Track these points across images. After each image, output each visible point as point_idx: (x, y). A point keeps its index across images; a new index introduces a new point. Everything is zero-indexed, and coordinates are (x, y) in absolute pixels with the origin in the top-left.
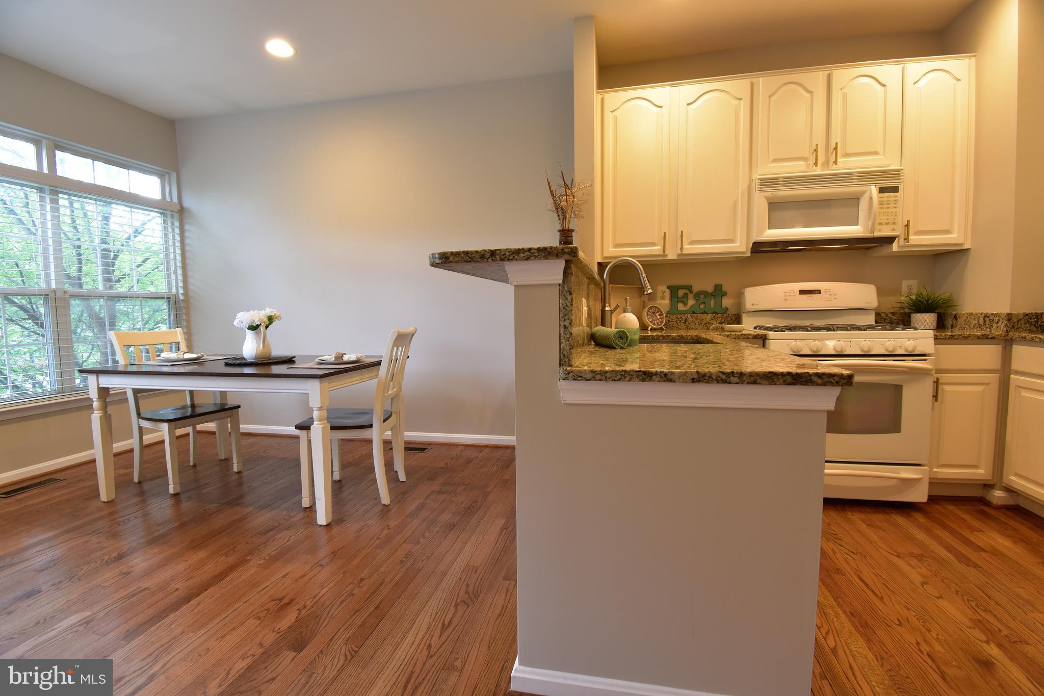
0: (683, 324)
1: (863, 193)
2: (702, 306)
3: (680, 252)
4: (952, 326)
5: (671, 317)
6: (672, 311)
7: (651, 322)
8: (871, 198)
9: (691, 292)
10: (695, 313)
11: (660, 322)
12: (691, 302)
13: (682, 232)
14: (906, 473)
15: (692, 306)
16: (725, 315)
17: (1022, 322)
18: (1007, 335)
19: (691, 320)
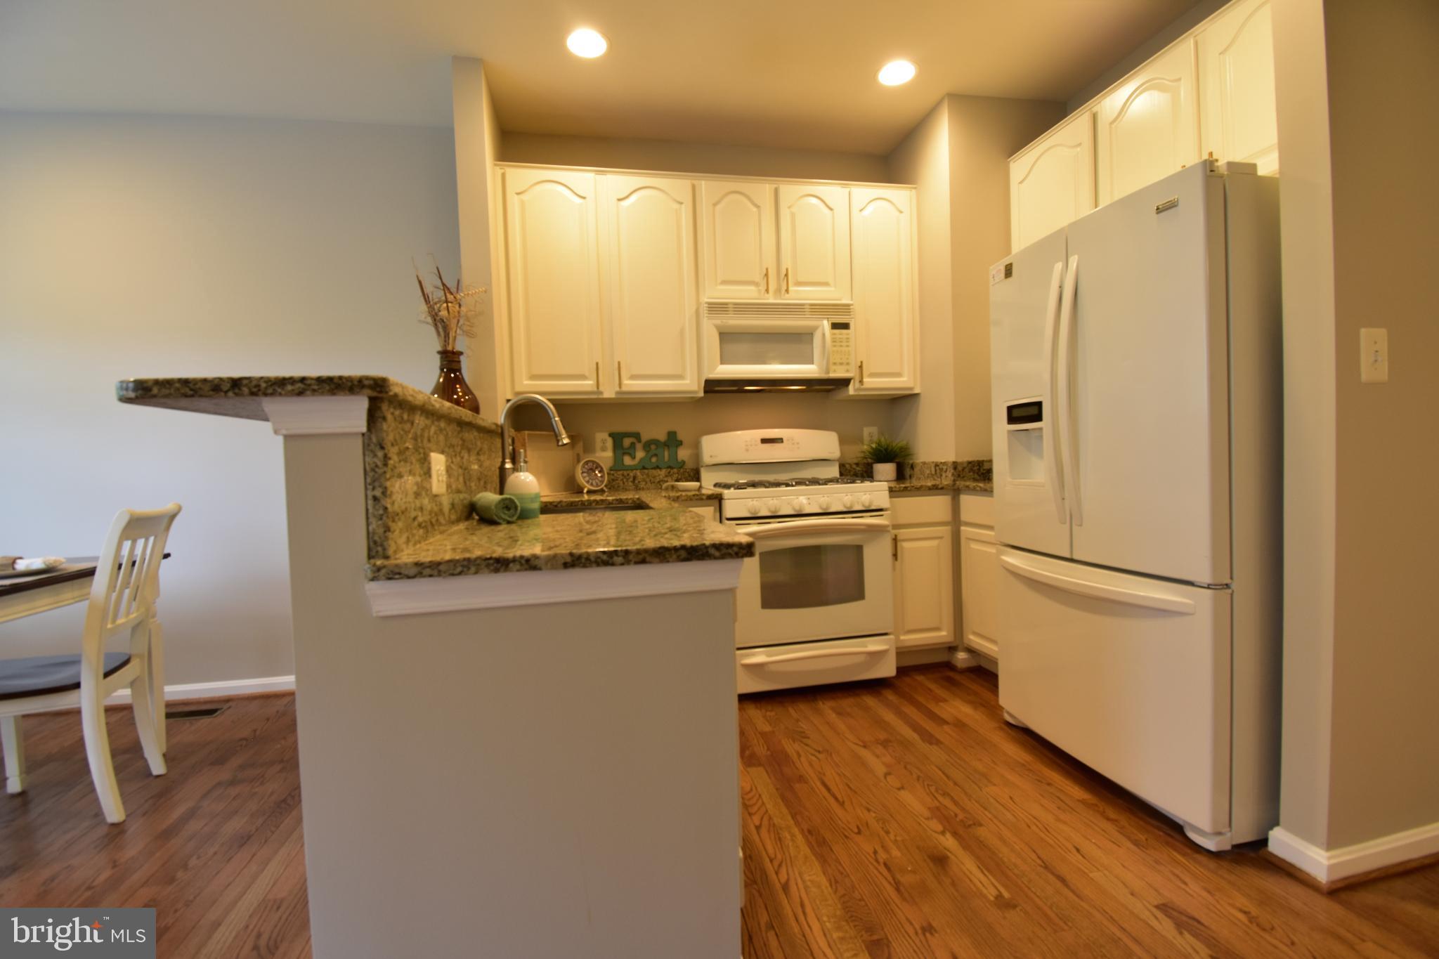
0: (630, 484)
1: (816, 328)
2: (654, 460)
3: (618, 389)
4: (910, 477)
5: (615, 475)
6: (617, 466)
7: (588, 482)
8: (824, 335)
10: (646, 469)
11: (601, 481)
12: (640, 454)
13: (619, 363)
14: (874, 645)
15: (641, 460)
16: (682, 470)
17: (967, 470)
18: (954, 484)
19: (642, 477)
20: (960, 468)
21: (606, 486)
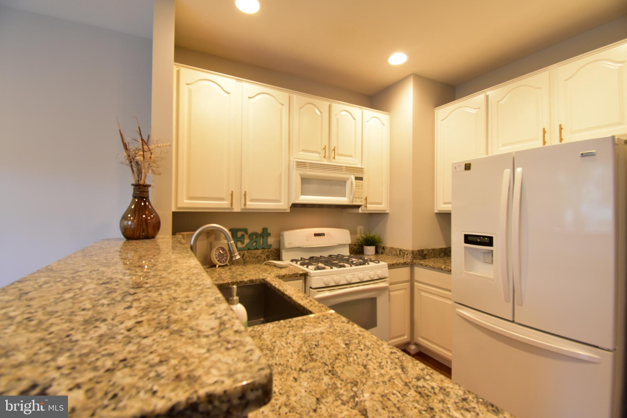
1: (348, 179)
2: (254, 244)
3: (243, 207)
4: (382, 253)
7: (219, 261)
8: (352, 183)
10: (250, 250)
12: (247, 241)
13: (245, 192)
15: (247, 244)
16: (270, 250)
17: (417, 255)
18: (413, 262)
19: (248, 254)
20: (415, 254)
21: (229, 262)
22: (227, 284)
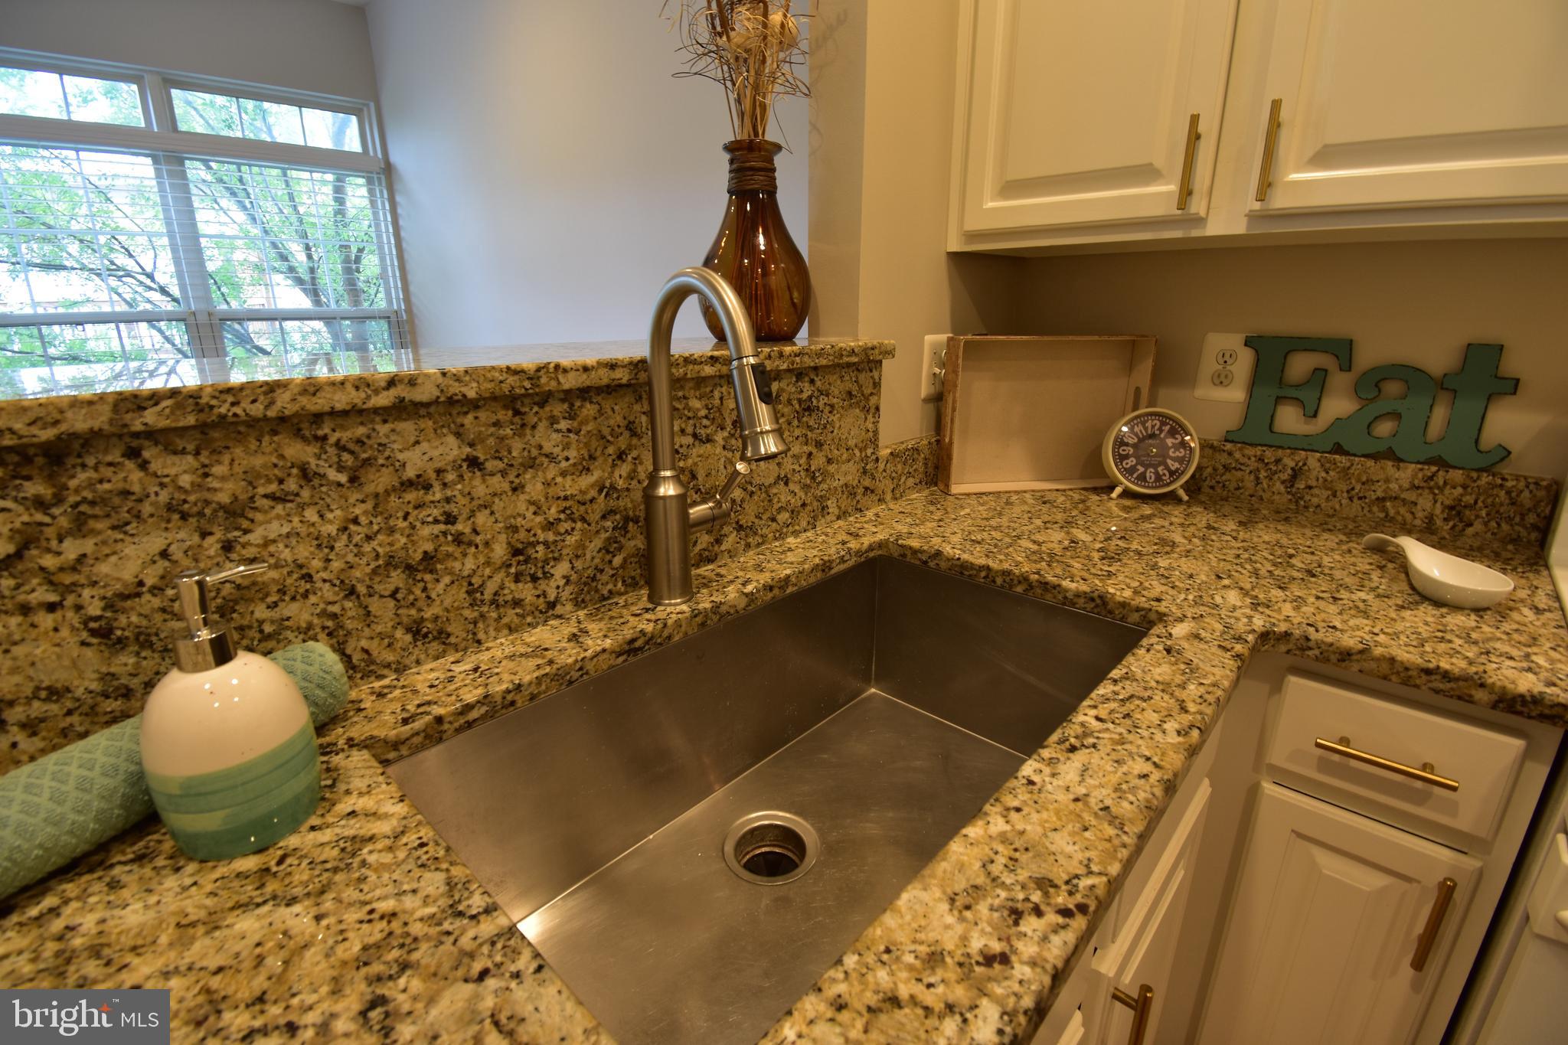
2: (1384, 429)
3: (1257, 206)
5: (1237, 455)
6: (1250, 432)
7: (1129, 472)
9: (1347, 366)
10: (1346, 453)
11: (1172, 473)
12: (1338, 405)
13: (1276, 105)
15: (1338, 424)
21: (1182, 487)
22: (983, 574)
